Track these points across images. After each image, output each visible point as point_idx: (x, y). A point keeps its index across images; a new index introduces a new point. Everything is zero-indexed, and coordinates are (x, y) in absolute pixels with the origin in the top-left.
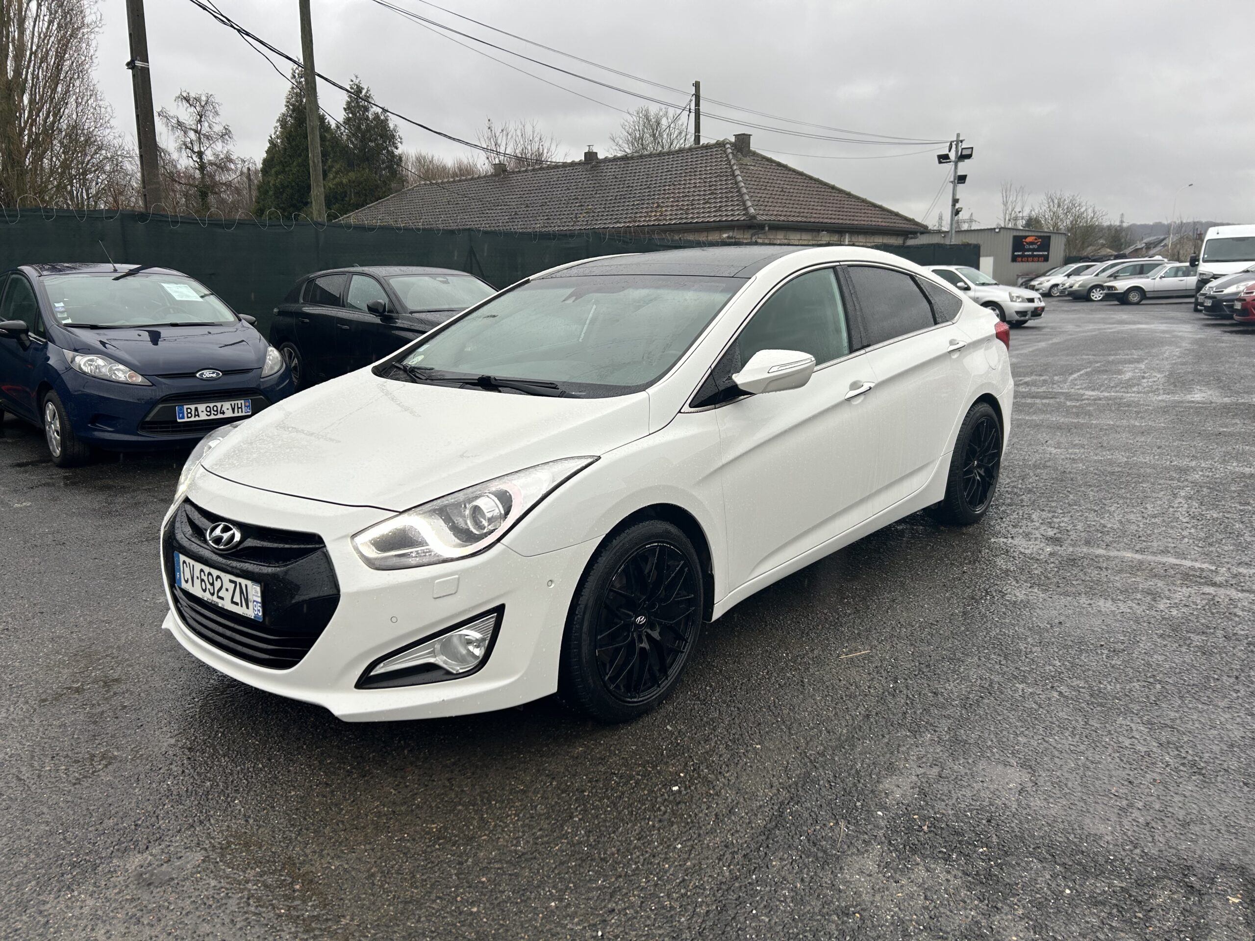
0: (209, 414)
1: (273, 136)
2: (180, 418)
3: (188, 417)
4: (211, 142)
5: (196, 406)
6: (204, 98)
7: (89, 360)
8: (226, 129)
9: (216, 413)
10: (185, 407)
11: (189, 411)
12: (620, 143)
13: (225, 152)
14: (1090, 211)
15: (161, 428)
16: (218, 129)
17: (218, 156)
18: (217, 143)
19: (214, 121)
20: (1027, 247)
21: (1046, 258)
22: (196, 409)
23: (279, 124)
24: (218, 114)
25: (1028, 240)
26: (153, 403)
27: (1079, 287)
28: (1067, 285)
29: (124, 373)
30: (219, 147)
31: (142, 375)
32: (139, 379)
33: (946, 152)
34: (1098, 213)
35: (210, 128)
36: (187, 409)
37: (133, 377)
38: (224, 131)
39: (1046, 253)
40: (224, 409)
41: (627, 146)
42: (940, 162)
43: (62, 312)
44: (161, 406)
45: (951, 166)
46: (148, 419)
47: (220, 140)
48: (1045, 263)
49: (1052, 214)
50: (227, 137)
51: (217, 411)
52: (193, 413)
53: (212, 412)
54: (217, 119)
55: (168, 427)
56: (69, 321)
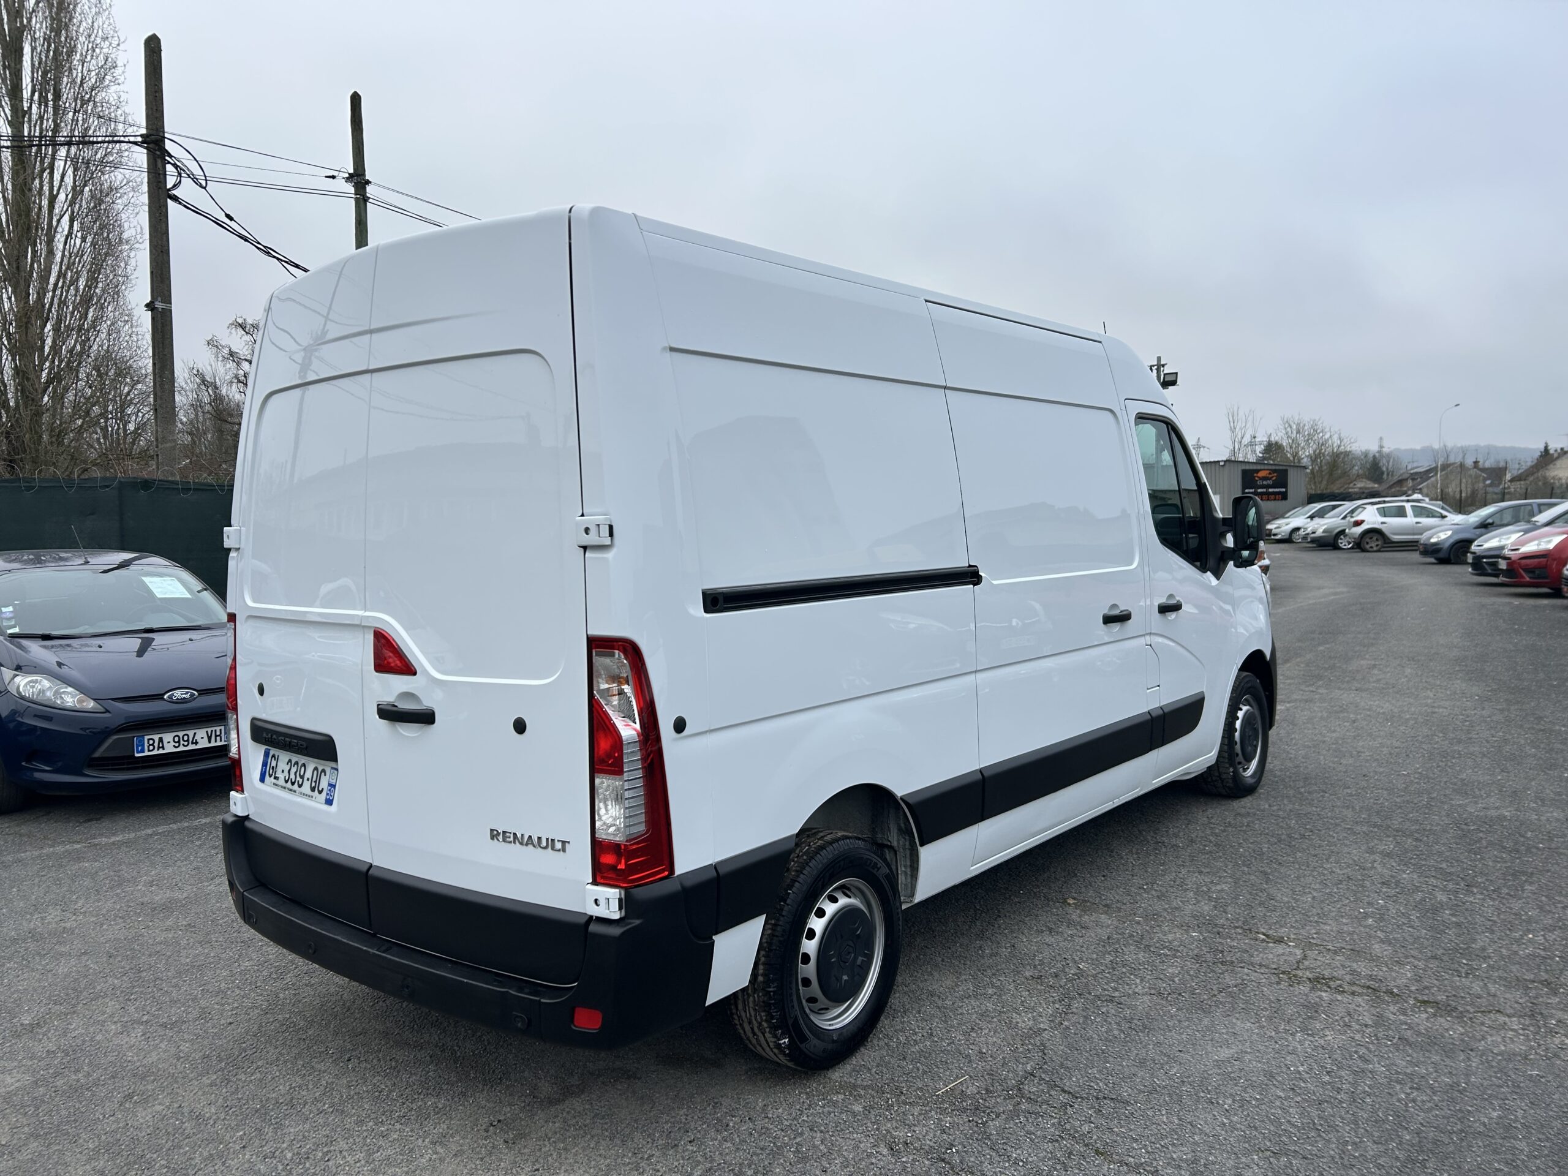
0: (177, 745)
2: (138, 752)
3: (149, 751)
5: (160, 735)
7: (31, 681)
9: (186, 743)
10: (146, 738)
11: (151, 742)
14: (1335, 437)
15: (113, 765)
20: (1259, 483)
21: (1284, 496)
22: (161, 740)
25: (1261, 474)
26: (106, 733)
27: (1324, 532)
28: (1309, 530)
29: (73, 696)
31: (95, 700)
32: (91, 704)
34: (1345, 440)
36: (149, 740)
37: (83, 701)
39: (1284, 490)
40: (197, 738)
43: (9, 619)
44: (115, 737)
46: (97, 755)
48: (1284, 502)
49: (1290, 441)
51: (188, 740)
52: (156, 745)
53: (182, 742)
55: (123, 764)
56: (16, 630)
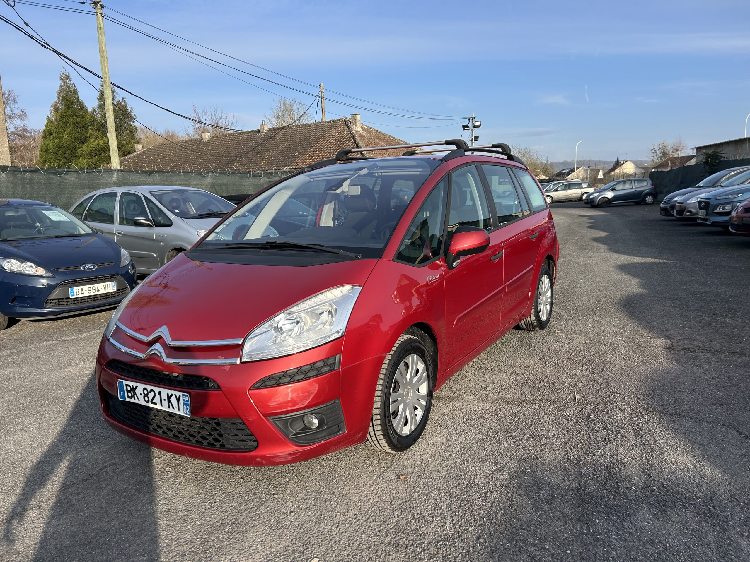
0: (90, 292)
1: (49, 116)
2: (72, 296)
3: (77, 295)
4: (13, 120)
5: (82, 287)
6: (7, 93)
8: (22, 112)
9: (94, 291)
10: (75, 288)
11: (77, 291)
12: (270, 119)
13: (22, 126)
14: (535, 155)
15: (60, 302)
16: (17, 111)
17: (18, 128)
18: (17, 121)
19: (14, 106)
22: (82, 290)
23: (52, 109)
24: (16, 102)
26: (55, 286)
29: (33, 268)
30: (18, 122)
32: (44, 273)
33: (467, 124)
34: (539, 156)
35: (12, 111)
37: (39, 271)
38: (21, 113)
40: (99, 288)
41: (274, 120)
42: (464, 129)
44: (60, 288)
45: (470, 131)
46: (51, 297)
47: (19, 119)
50: (23, 116)
51: (95, 290)
52: (80, 292)
53: (92, 291)
54: (16, 105)
55: (64, 302)
